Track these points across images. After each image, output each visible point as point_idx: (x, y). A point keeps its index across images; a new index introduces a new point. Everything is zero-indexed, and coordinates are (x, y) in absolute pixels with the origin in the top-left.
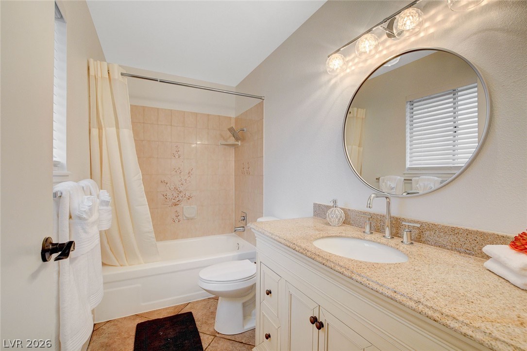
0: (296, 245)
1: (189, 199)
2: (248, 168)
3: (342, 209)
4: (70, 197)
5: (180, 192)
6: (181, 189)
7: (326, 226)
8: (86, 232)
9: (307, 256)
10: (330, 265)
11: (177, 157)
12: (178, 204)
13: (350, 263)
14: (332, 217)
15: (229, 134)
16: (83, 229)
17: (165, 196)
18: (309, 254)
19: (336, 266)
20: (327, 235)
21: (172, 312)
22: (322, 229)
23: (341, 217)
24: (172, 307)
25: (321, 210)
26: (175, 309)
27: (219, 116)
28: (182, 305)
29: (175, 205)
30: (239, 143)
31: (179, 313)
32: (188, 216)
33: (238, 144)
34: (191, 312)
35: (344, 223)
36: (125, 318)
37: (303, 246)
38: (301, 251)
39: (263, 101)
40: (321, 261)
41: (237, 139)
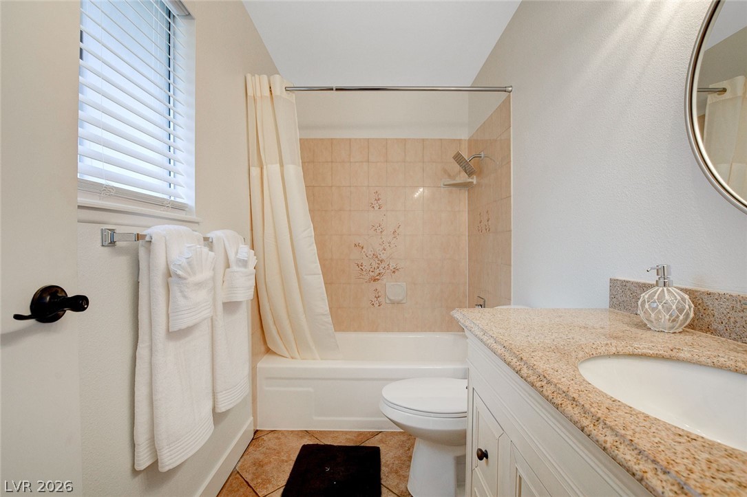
0: (526, 363)
1: (394, 272)
2: (488, 221)
3: (685, 291)
4: (166, 245)
5: (381, 261)
6: (383, 257)
7: (634, 330)
8: (185, 297)
9: (544, 396)
10: (601, 438)
11: (376, 208)
12: (378, 280)
13: (679, 448)
14: (653, 309)
15: (457, 167)
16: (181, 292)
17: (360, 266)
18: (548, 390)
19: (622, 447)
20: (630, 350)
21: (353, 440)
22: (621, 334)
23: (681, 310)
24: (356, 432)
25: (629, 293)
26: (358, 436)
27: (441, 139)
28: (369, 432)
29: (375, 280)
30: (474, 180)
31: (362, 445)
32: (392, 298)
33: (472, 182)
34: (378, 448)
35: (692, 326)
36: (292, 432)
37: (541, 366)
38: (533, 378)
39: (509, 96)
40: (576, 418)
41: (470, 174)
